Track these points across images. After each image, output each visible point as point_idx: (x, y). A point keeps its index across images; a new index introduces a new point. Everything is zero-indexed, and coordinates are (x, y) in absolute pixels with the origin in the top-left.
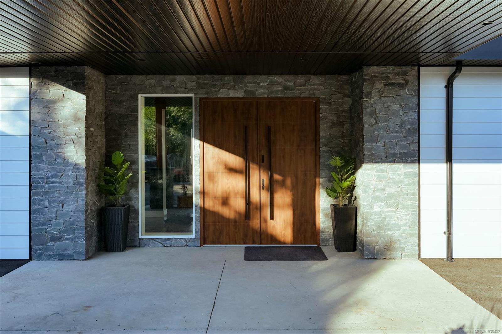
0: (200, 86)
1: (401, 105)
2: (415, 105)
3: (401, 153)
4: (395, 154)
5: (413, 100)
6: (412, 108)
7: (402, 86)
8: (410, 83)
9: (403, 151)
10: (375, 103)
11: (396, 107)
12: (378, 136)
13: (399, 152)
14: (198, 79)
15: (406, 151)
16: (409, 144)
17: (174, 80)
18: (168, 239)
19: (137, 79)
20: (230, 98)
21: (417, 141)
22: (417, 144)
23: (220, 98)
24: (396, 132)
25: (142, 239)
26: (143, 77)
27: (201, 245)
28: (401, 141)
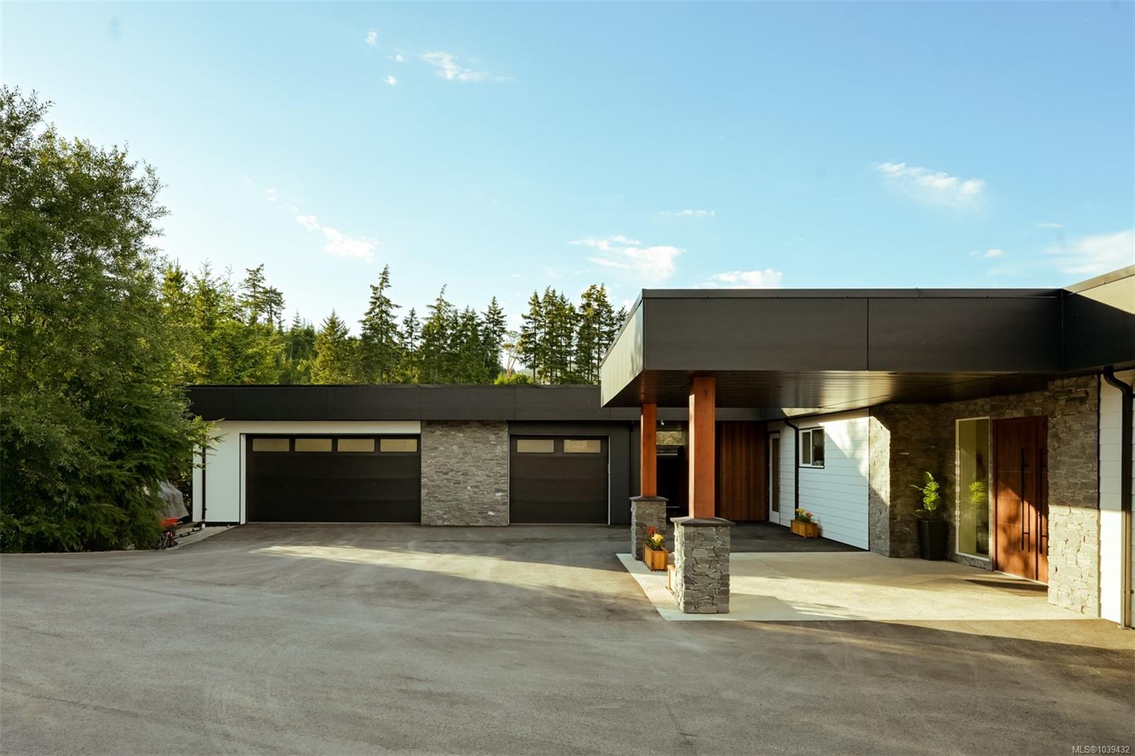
0: (993, 408)
1: (1081, 424)
2: (1095, 423)
3: (1082, 483)
4: (1076, 484)
5: (1093, 416)
6: (1091, 427)
7: (1082, 401)
8: (1090, 396)
9: (1083, 481)
10: (1058, 423)
11: (1076, 427)
12: (1060, 461)
13: (1080, 482)
14: (992, 401)
15: (1086, 481)
16: (1089, 472)
17: (976, 404)
18: (973, 559)
19: (955, 405)
20: (1015, 419)
21: (1096, 469)
22: (1096, 473)
23: (1007, 419)
24: (1077, 457)
25: (957, 555)
26: (957, 403)
27: (993, 571)
28: (1081, 468)
